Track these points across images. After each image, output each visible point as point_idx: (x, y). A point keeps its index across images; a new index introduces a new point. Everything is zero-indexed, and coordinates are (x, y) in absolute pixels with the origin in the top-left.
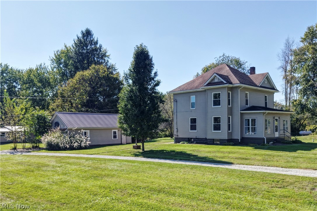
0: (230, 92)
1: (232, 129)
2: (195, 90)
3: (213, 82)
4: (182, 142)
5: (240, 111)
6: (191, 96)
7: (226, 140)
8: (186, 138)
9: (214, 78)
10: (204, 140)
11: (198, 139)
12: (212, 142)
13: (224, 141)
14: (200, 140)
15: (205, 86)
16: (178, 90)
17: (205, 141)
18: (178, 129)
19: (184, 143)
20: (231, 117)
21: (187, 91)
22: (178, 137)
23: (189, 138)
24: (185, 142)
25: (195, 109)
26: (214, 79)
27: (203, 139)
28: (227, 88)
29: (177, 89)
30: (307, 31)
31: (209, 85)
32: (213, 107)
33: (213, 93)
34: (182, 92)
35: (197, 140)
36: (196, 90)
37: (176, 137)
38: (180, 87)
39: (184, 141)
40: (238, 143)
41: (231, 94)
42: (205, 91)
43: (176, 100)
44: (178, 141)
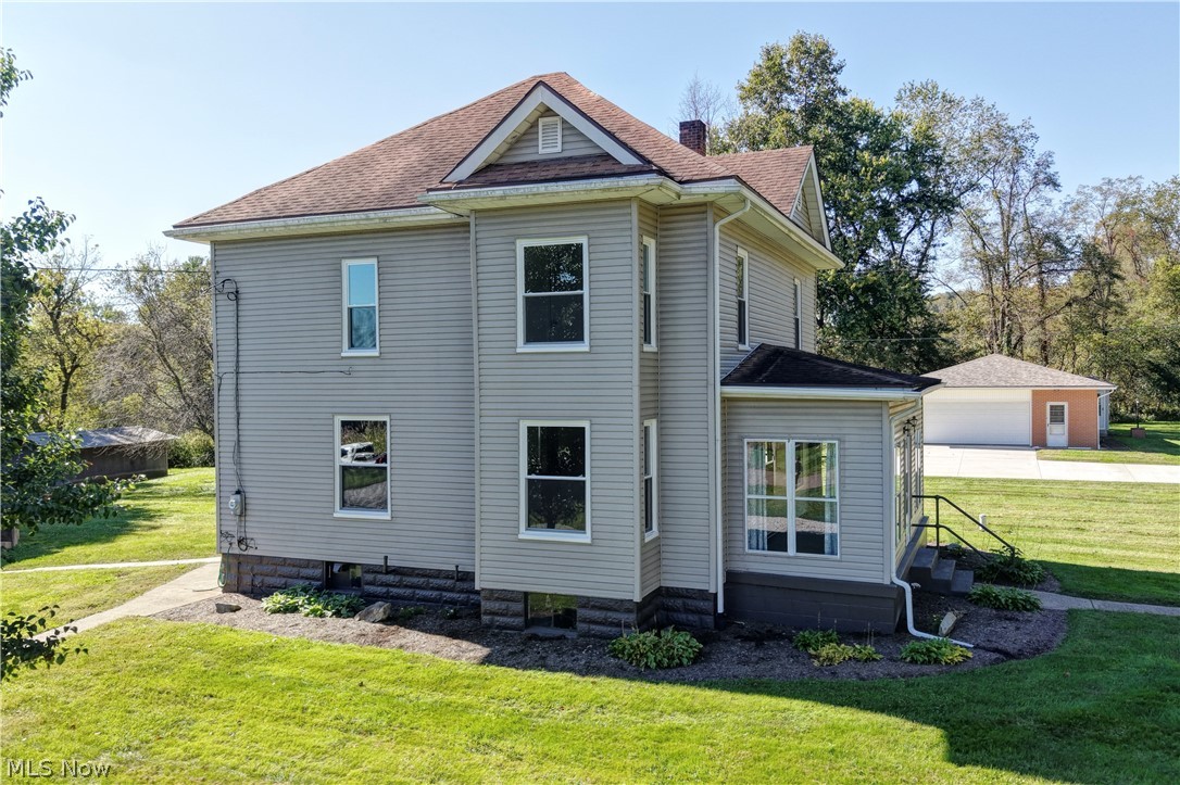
0: (651, 243)
1: (660, 518)
2: (375, 220)
3: (526, 155)
4: (279, 598)
5: (723, 383)
6: (346, 263)
7: (629, 611)
8: (308, 563)
9: (534, 125)
10: (449, 583)
11: (396, 571)
12: (515, 615)
13: (613, 616)
14: (415, 580)
15: (460, 185)
16: (247, 211)
17: (451, 590)
18: (251, 492)
19: (294, 609)
20: (653, 424)
21: (316, 219)
22: (250, 552)
23: (330, 564)
24: (300, 600)
25: (375, 353)
26: (529, 133)
27: (438, 574)
28: (635, 209)
29: (243, 204)
30: (760, 62)
31: (491, 176)
32: (522, 348)
33: (521, 244)
34: (277, 227)
35: (391, 578)
36: (381, 214)
37: (236, 550)
38: (259, 194)
39: (295, 594)
40: (710, 620)
41: (658, 257)
42: (459, 227)
43: (229, 287)
44: (247, 580)
